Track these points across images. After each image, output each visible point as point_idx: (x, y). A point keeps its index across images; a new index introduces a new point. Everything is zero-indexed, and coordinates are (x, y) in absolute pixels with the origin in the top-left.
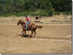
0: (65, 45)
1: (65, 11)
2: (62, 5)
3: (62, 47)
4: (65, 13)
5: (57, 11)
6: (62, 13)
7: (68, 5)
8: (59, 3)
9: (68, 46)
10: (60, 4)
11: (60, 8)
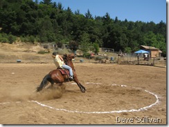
0: (26, 112)
1: (26, 34)
2: (19, 21)
3: (21, 117)
4: (27, 38)
5: (8, 33)
6: (19, 38)
7: (33, 21)
8: (13, 15)
9: (33, 113)
10: (15, 17)
11: (16, 27)
